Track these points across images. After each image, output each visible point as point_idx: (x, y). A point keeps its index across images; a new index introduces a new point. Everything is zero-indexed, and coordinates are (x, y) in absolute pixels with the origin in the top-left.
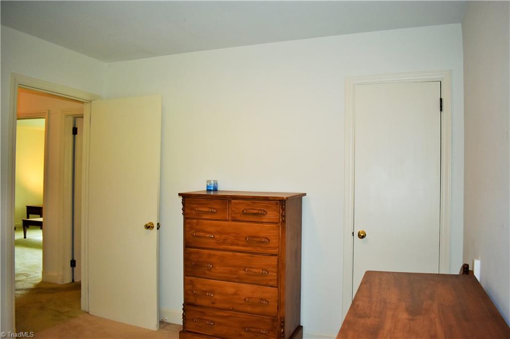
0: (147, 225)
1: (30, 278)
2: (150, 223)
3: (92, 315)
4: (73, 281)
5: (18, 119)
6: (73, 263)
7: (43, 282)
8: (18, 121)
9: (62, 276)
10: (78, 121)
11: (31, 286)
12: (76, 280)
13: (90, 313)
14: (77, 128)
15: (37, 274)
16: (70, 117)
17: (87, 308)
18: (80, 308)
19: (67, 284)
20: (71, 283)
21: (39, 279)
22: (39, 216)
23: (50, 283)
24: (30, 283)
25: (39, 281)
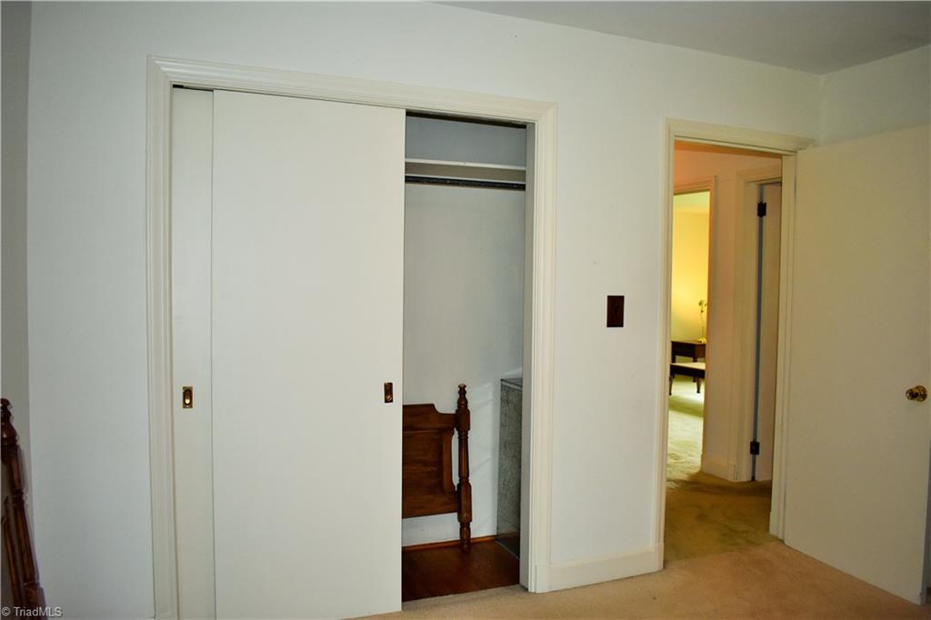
0: (911, 390)
1: (682, 463)
2: (917, 388)
3: (789, 547)
4: (753, 478)
5: (675, 194)
6: (755, 448)
7: (701, 472)
8: (676, 198)
9: (736, 468)
10: (768, 190)
11: (684, 477)
12: (759, 478)
13: (786, 542)
14: (765, 204)
15: (691, 458)
16: (752, 184)
17: (780, 531)
18: (768, 530)
19: (743, 482)
20: (748, 482)
21: (695, 467)
22: (692, 359)
23: (712, 476)
24: (682, 472)
25: (696, 471)
